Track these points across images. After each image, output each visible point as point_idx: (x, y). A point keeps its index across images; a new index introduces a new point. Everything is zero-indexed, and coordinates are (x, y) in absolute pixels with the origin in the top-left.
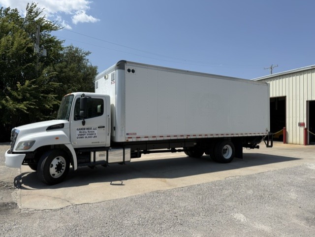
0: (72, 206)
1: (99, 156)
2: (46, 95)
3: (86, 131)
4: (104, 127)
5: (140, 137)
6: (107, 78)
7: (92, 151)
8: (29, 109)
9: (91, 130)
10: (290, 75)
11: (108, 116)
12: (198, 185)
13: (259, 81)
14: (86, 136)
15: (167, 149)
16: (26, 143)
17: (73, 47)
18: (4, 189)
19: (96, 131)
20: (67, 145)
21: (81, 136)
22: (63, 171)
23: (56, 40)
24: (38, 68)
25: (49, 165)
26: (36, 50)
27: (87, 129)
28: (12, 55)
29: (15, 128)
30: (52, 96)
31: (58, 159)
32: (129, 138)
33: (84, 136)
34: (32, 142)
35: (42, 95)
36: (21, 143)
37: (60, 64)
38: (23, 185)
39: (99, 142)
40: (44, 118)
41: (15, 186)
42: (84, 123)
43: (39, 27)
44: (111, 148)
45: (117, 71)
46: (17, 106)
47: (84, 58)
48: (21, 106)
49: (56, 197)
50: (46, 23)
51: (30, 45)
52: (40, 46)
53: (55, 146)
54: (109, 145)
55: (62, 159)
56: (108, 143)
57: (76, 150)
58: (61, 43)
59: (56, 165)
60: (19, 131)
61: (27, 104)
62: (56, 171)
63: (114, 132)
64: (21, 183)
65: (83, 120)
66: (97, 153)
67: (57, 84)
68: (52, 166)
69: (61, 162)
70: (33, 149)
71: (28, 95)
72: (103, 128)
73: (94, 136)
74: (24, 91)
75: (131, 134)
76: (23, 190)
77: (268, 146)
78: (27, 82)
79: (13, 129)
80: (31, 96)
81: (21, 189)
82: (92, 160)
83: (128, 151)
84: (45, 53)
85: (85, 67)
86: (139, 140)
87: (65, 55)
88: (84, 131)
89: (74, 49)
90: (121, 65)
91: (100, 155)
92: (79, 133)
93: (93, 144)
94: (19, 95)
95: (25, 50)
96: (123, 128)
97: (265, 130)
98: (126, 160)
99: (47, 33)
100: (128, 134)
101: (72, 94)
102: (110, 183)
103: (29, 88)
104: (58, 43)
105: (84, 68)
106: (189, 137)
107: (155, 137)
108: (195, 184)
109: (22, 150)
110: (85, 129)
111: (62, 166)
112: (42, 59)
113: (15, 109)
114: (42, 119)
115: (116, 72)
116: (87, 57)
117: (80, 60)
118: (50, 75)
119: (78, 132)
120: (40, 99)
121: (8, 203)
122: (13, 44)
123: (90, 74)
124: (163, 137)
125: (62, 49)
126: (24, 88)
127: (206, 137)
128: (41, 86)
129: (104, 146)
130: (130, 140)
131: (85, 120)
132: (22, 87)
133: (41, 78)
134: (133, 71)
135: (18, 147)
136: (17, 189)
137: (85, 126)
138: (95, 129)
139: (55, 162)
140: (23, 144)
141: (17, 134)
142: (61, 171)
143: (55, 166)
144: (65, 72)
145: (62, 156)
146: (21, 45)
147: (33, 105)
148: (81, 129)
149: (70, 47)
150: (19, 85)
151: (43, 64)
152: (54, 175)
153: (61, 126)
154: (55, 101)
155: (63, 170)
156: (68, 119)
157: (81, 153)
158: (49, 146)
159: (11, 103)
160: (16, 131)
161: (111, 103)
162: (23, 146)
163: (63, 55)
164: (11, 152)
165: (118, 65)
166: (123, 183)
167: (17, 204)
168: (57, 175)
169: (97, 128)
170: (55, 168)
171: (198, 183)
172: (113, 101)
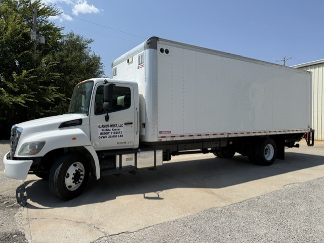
0: (106, 238)
1: (126, 161)
2: (46, 87)
3: (110, 128)
4: (131, 123)
5: (175, 137)
6: (132, 62)
7: (118, 154)
8: (27, 103)
9: (116, 128)
10: (316, 66)
11: (137, 108)
12: (259, 198)
13: (299, 68)
14: (110, 135)
15: (199, 150)
16: (32, 145)
17: (73, 34)
18: (4, 208)
19: (122, 129)
20: (87, 148)
21: (104, 135)
22: (81, 181)
23: (54, 27)
24: (35, 57)
25: (64, 174)
26: (33, 37)
27: (111, 126)
28: (6, 41)
29: (16, 125)
30: (53, 88)
31: (75, 165)
32: (162, 137)
33: (108, 135)
34: (42, 144)
35: (42, 87)
36: (25, 145)
37: (61, 53)
38: (29, 201)
39: (126, 143)
40: (44, 113)
41: (19, 202)
42: (107, 119)
43: (36, 12)
44: (139, 150)
45: (147, 51)
46: (14, 100)
47: (86, 46)
48: (19, 99)
49: (79, 221)
50: (43, 6)
51: (26, 31)
52: (38, 33)
53: (69, 148)
54: (138, 147)
55: (80, 166)
56: (136, 144)
57: (98, 153)
58: (60, 30)
59: (74, 174)
60: (22, 129)
61: (25, 97)
62: (73, 182)
63: (144, 129)
64: (26, 198)
65: (106, 114)
66: (124, 157)
67: (57, 75)
68: (68, 175)
69: (79, 169)
70: (42, 154)
71: (25, 87)
72: (130, 125)
73: (119, 134)
74: (21, 82)
75: (165, 132)
76: (30, 210)
77: (309, 144)
78: (25, 72)
79: (13, 127)
80: (29, 88)
81: (27, 207)
82: (118, 165)
83: (160, 154)
84: (43, 40)
85: (87, 57)
86: (175, 139)
87: (65, 43)
88: (107, 128)
89: (75, 37)
90: (153, 43)
91: (127, 159)
92: (102, 132)
93: (119, 145)
94: (15, 87)
95: (20, 36)
96: (155, 124)
97: (307, 126)
98: (157, 165)
99: (44, 19)
100: (161, 132)
101: (90, 80)
102: (143, 195)
103: (27, 79)
104: (56, 30)
105: (85, 59)
106: (230, 136)
107: (192, 136)
108: (252, 197)
109: (27, 154)
110: (108, 126)
111: (80, 175)
112: (40, 46)
113: (11, 103)
114: (42, 114)
115: (146, 53)
116: (89, 45)
117: (81, 48)
118: (50, 65)
119: (100, 130)
120: (39, 92)
121: (11, 235)
122: (6, 29)
123: (93, 65)
124: (208, 135)
125: (61, 37)
126: (20, 79)
127: (249, 135)
128: (40, 77)
129: (132, 147)
130: (163, 140)
131: (109, 114)
132: (18, 77)
133: (39, 68)
134: (167, 52)
135: (22, 150)
136: (22, 208)
137: (109, 123)
138: (121, 126)
139: (72, 170)
140: (28, 146)
141: (20, 133)
142: (80, 181)
143: (72, 176)
144: (66, 62)
145: (80, 162)
146: (16, 29)
147: (32, 98)
148: (104, 126)
149: (71, 35)
150: (14, 75)
151: (41, 52)
152: (70, 187)
153: (77, 123)
154: (56, 93)
155: (81, 179)
156: (87, 113)
157: (104, 157)
158: (62, 149)
159: (6, 95)
160: (17, 129)
161: (139, 93)
162: (28, 150)
163: (62, 43)
164: (12, 157)
165: (148, 44)
166: (160, 197)
167: (24, 235)
168: (75, 187)
169: (124, 125)
170: (72, 179)
171: (257, 195)
172: (142, 90)
